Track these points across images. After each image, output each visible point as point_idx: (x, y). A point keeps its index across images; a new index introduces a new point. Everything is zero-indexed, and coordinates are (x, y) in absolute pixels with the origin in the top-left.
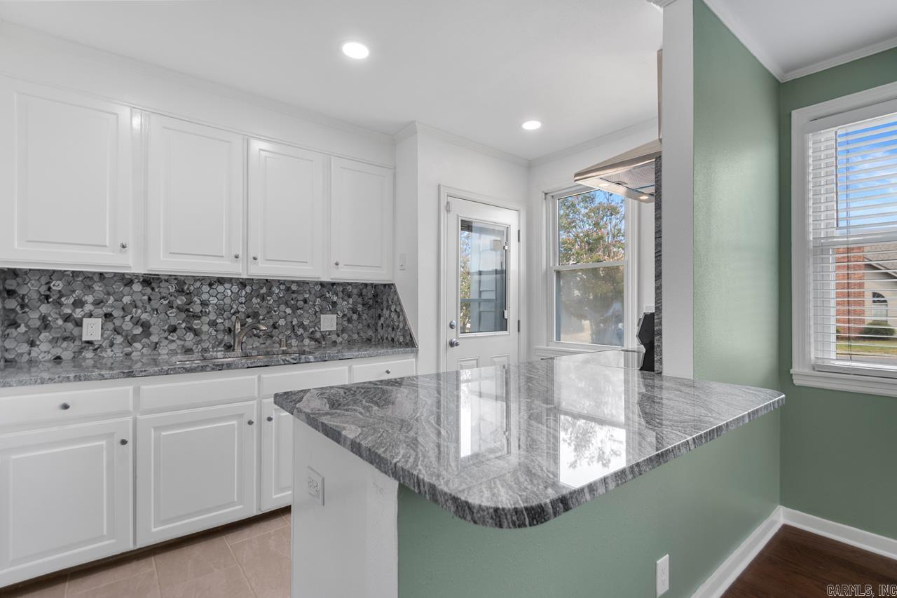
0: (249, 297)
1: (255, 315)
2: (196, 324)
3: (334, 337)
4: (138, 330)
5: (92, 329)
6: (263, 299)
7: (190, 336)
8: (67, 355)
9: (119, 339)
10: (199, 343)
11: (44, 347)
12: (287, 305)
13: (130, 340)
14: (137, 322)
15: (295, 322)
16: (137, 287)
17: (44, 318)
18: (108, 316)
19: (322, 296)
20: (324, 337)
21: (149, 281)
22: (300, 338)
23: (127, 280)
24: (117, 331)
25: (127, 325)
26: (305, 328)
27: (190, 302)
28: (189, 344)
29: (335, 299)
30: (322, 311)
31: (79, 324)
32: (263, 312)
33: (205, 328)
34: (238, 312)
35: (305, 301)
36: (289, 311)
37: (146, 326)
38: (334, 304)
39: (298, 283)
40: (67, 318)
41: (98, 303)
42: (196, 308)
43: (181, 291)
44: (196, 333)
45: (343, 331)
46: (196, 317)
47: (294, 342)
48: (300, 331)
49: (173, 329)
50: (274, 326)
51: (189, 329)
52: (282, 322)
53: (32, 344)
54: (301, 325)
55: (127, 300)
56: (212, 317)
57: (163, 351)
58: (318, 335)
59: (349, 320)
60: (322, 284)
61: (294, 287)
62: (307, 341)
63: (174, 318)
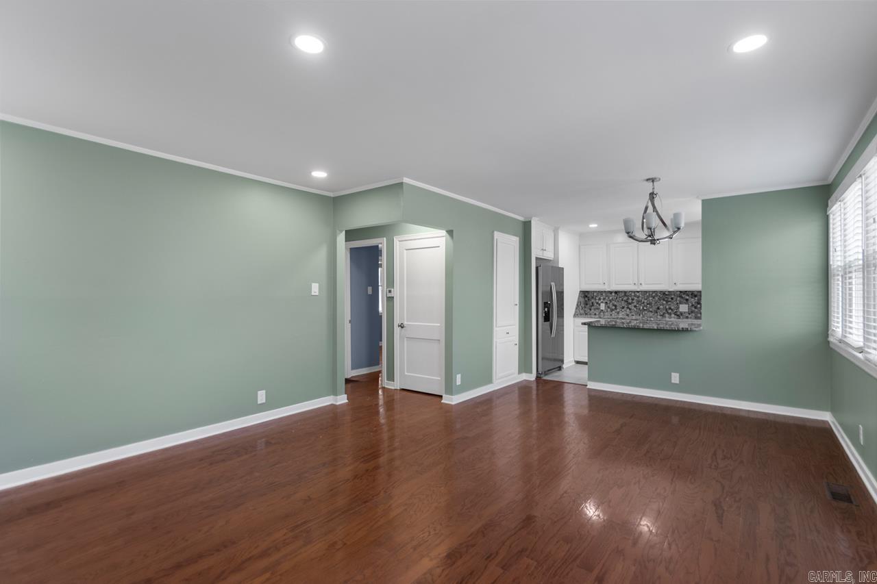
0: (648, 297)
1: (650, 304)
2: (630, 306)
3: (687, 315)
4: (614, 307)
5: (603, 307)
6: (654, 298)
7: (628, 310)
8: (597, 313)
9: (609, 310)
10: (631, 313)
11: (593, 311)
12: (664, 300)
13: (612, 310)
14: (614, 305)
15: (667, 307)
16: (613, 294)
17: (592, 303)
18: (606, 303)
19: (681, 297)
20: (681, 314)
21: (616, 292)
22: (670, 314)
23: (611, 292)
24: (608, 307)
25: (611, 306)
26: (672, 310)
27: (628, 299)
28: (628, 313)
29: (687, 298)
30: (681, 303)
31: (600, 305)
32: (653, 302)
33: (633, 308)
34: (644, 303)
35: (672, 299)
36: (664, 302)
37: (616, 306)
38: (687, 300)
39: (669, 292)
40: (597, 303)
41: (604, 299)
42: (630, 301)
43: (625, 295)
44: (630, 309)
45: (692, 312)
46: (630, 304)
47: (667, 315)
48: (670, 311)
49: (623, 308)
50: (658, 308)
51: (628, 308)
52: (661, 307)
53: (590, 310)
54: (670, 308)
55: (611, 298)
56: (635, 304)
57: (620, 314)
58: (678, 313)
59: (696, 308)
60: (681, 292)
61: (667, 293)
62: (673, 315)
63: (623, 304)
